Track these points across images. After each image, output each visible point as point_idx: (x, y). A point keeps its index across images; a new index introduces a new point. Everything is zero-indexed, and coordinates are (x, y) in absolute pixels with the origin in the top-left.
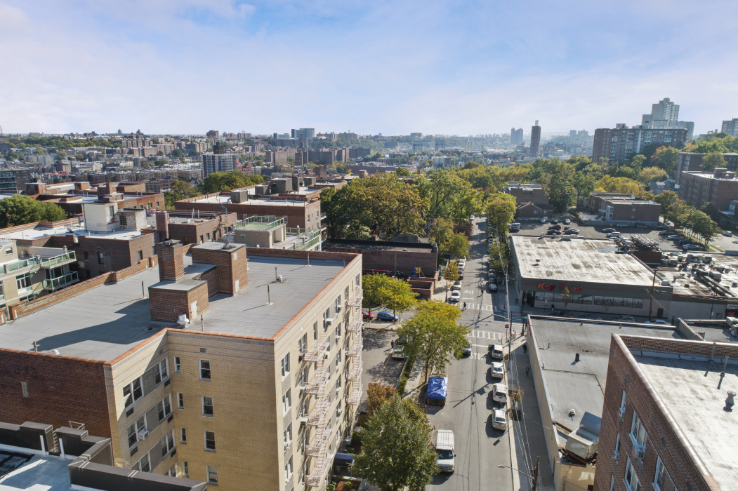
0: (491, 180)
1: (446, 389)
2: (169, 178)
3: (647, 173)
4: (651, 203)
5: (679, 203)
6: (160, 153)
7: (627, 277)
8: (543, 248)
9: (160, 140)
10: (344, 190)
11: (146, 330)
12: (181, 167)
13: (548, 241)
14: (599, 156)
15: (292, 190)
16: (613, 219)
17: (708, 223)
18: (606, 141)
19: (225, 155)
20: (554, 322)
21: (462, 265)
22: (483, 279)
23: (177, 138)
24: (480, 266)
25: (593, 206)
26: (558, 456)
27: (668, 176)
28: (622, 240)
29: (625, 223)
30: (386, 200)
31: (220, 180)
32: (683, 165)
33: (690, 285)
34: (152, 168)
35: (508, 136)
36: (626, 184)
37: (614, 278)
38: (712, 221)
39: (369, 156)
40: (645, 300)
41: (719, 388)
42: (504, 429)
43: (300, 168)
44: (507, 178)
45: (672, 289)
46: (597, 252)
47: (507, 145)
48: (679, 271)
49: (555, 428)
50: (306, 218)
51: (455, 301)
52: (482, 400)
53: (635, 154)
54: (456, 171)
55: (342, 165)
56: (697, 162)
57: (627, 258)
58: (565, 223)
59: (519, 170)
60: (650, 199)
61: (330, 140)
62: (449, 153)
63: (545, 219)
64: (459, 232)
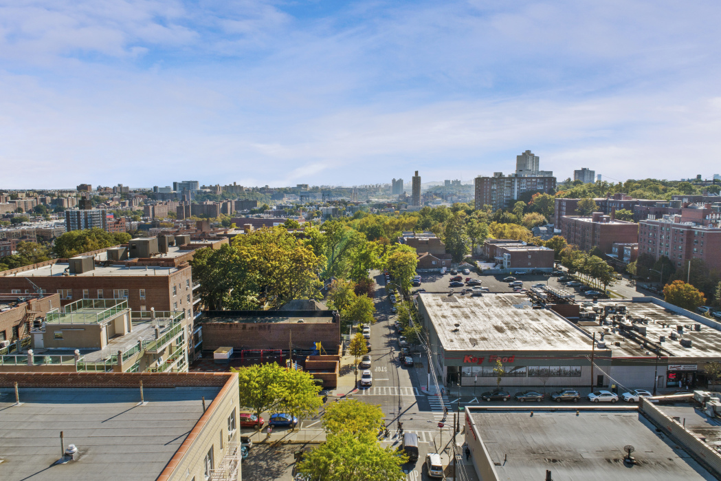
0: (382, 230)
2: (25, 237)
3: (528, 219)
4: (544, 248)
5: (569, 248)
6: (19, 210)
7: (558, 339)
8: (457, 307)
9: (20, 195)
10: (223, 250)
12: (42, 224)
13: (459, 298)
14: (481, 204)
15: (157, 251)
16: (512, 267)
17: (606, 268)
18: (486, 189)
19: (92, 210)
21: (367, 332)
23: (41, 192)
24: (387, 331)
25: (490, 254)
27: (547, 221)
28: (532, 289)
29: (523, 271)
30: (275, 259)
31: (76, 240)
32: (560, 210)
33: (620, 342)
34: (6, 227)
35: (390, 187)
36: (514, 230)
37: (545, 342)
38: (608, 266)
39: (255, 208)
40: (585, 367)
43: (182, 223)
44: (397, 228)
45: (610, 352)
46: (515, 309)
47: (389, 195)
48: (601, 325)
50: (171, 290)
51: (367, 386)
53: (514, 201)
54: (347, 221)
55: (228, 217)
56: (572, 208)
57: (547, 314)
58: (465, 273)
59: (408, 218)
60: (540, 245)
61: (215, 193)
62: (336, 203)
63: (444, 270)
64: (362, 294)
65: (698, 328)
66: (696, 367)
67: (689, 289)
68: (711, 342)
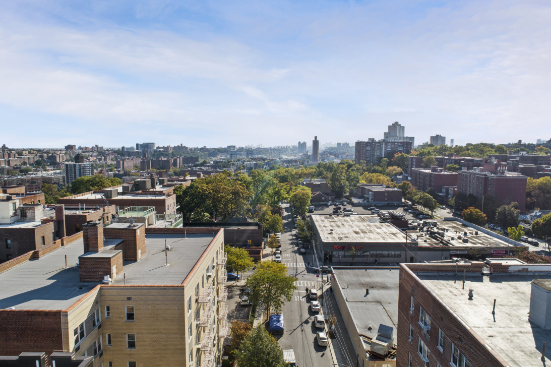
0: (290, 177)
1: (282, 323)
2: (35, 182)
3: (390, 170)
4: (396, 189)
5: (413, 189)
6: (25, 163)
7: (389, 238)
8: (333, 222)
9: (24, 153)
11: (78, 289)
13: (335, 217)
14: (359, 160)
15: (151, 187)
16: (374, 201)
17: (432, 201)
18: (363, 149)
19: (84, 163)
20: (348, 270)
21: (279, 237)
22: (294, 246)
23: (39, 151)
24: (291, 237)
25: (361, 193)
26: (366, 356)
27: (403, 172)
28: (383, 214)
29: (382, 204)
30: (223, 192)
32: (412, 164)
33: (427, 240)
34: (19, 175)
35: (296, 148)
36: (379, 178)
37: (381, 239)
38: (434, 200)
39: (198, 163)
40: (402, 252)
41: (463, 289)
42: (326, 345)
43: (145, 173)
44: (300, 176)
45: (417, 243)
46: (368, 223)
47: (296, 154)
48: (419, 232)
49: (361, 338)
51: (279, 262)
52: (308, 328)
53: (382, 158)
54: (265, 171)
55: (178, 170)
56: (420, 163)
57: (387, 225)
58: (343, 205)
59: (308, 170)
60: (395, 187)
61: (167, 151)
62: (257, 160)
63: (330, 203)
64: (275, 214)
65: (477, 233)
66: (466, 252)
67: (478, 212)
68: (481, 240)
